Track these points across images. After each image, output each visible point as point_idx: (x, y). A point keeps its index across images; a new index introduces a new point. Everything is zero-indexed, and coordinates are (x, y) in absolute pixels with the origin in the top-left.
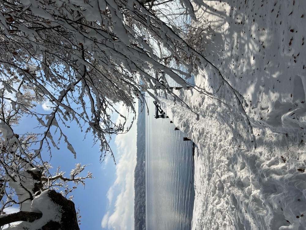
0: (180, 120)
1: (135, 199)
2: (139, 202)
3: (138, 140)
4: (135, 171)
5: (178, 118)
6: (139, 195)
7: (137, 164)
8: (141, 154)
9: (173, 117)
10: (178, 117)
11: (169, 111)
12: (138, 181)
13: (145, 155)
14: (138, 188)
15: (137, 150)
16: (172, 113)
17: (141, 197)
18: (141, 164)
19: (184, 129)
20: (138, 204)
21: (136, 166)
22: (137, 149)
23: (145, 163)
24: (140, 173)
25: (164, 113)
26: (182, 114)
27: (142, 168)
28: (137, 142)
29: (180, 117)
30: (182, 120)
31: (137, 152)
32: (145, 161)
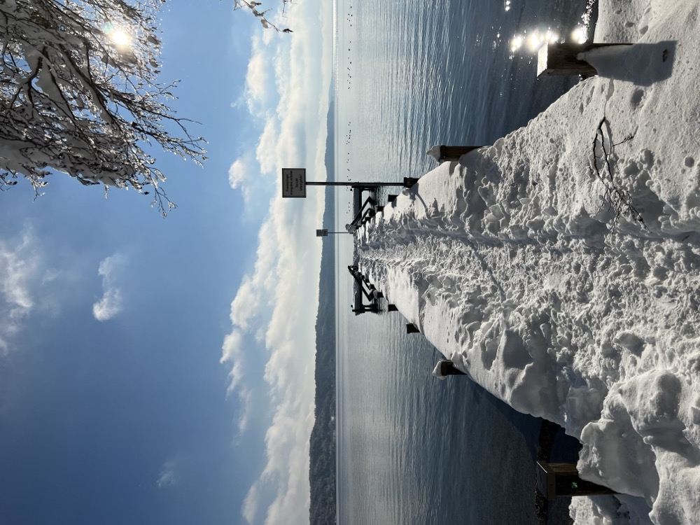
0: (466, 318)
1: (310, 510)
2: (319, 515)
3: (317, 365)
4: (311, 440)
5: (458, 311)
6: (319, 500)
7: (316, 423)
8: (326, 400)
9: (422, 304)
10: (452, 305)
11: (396, 286)
12: (319, 465)
13: (335, 401)
14: (319, 483)
15: (317, 389)
16: (413, 293)
17: (326, 504)
18: (326, 425)
19: (512, 380)
20: (319, 521)
21: (314, 428)
22: (315, 386)
23: (335, 420)
24: (323, 445)
25: (380, 295)
26: (479, 290)
27: (328, 433)
28: (316, 371)
29: (468, 302)
30: (481, 318)
31: (316, 395)
32: (335, 416)
